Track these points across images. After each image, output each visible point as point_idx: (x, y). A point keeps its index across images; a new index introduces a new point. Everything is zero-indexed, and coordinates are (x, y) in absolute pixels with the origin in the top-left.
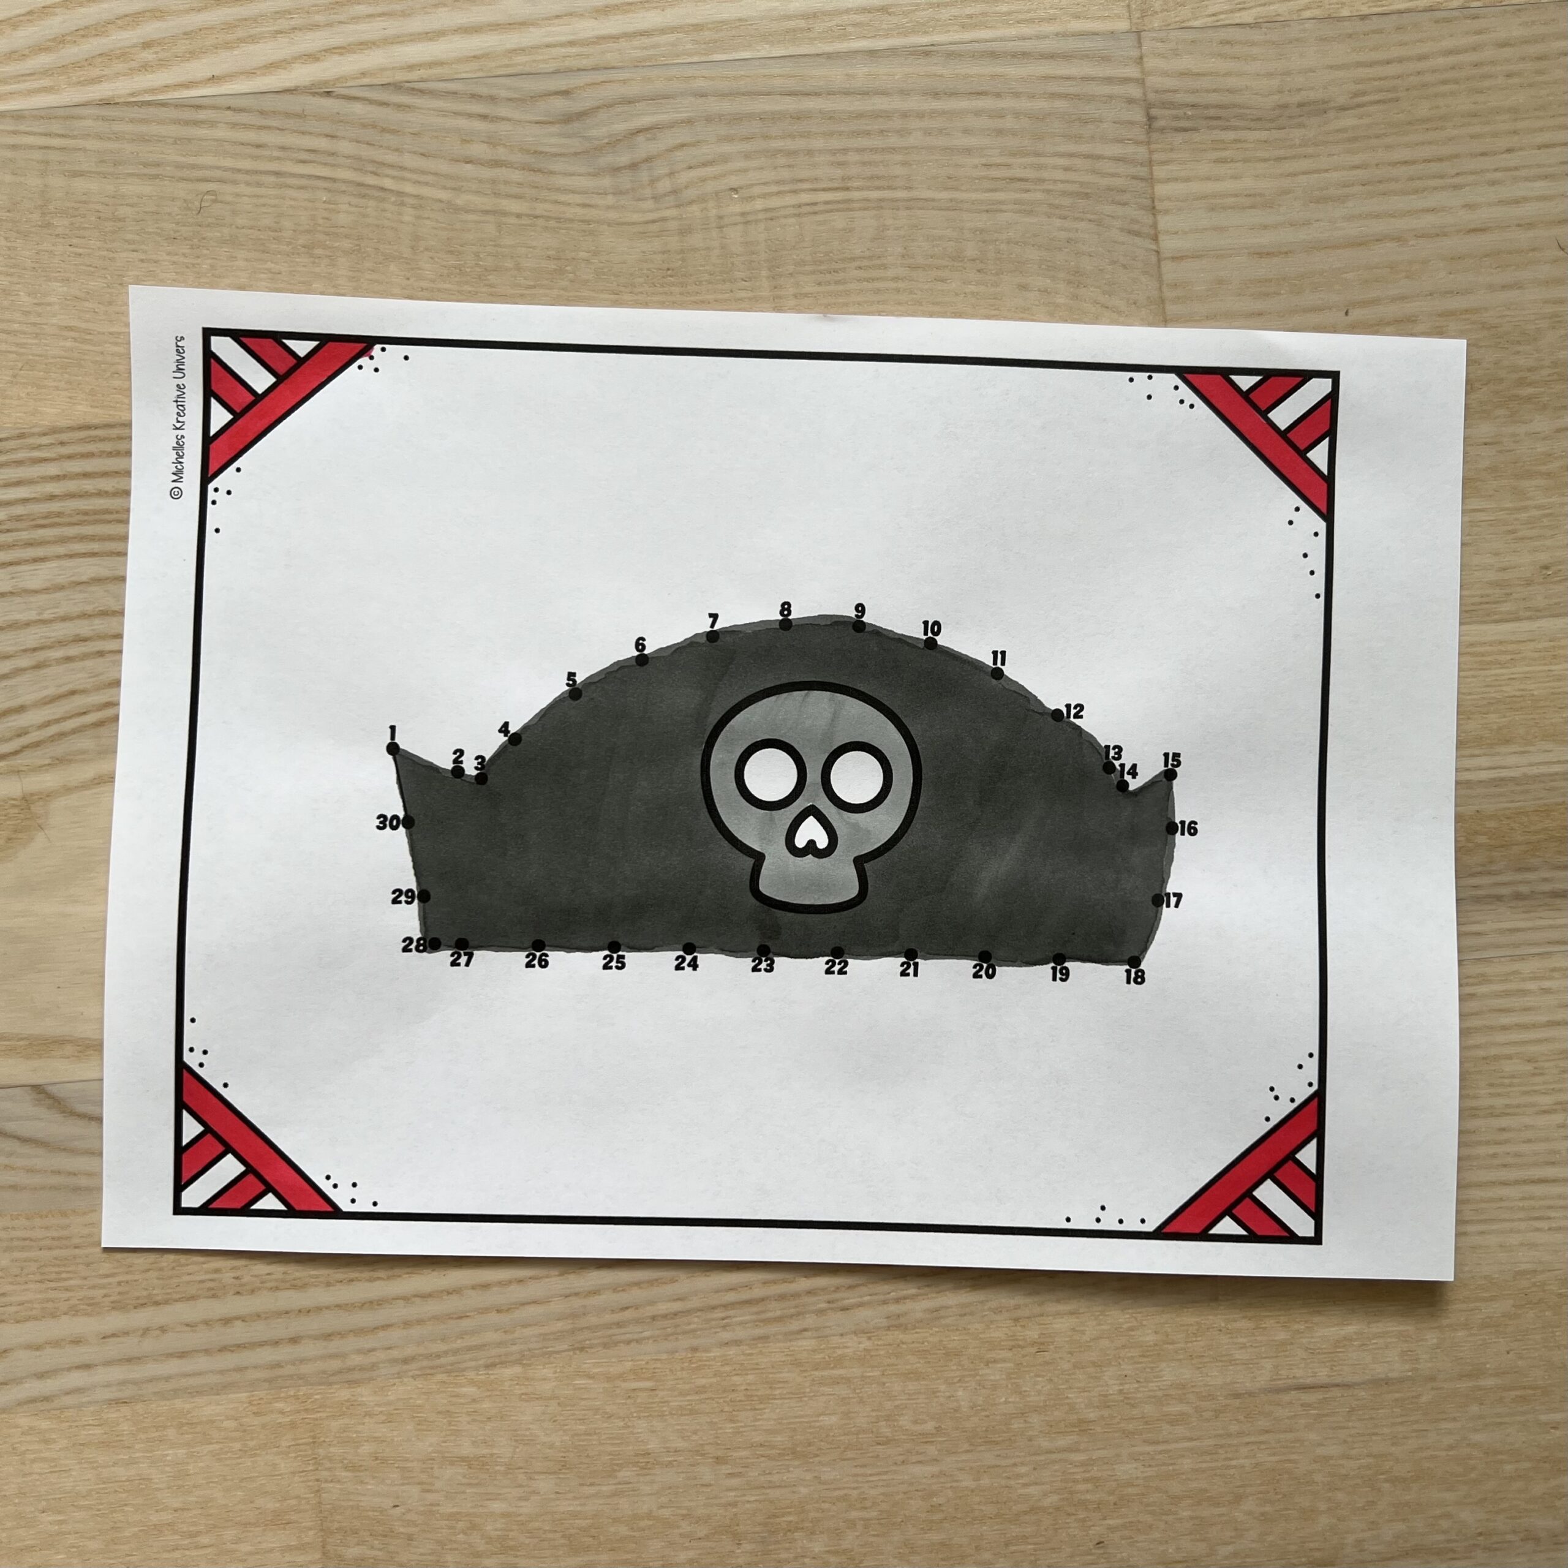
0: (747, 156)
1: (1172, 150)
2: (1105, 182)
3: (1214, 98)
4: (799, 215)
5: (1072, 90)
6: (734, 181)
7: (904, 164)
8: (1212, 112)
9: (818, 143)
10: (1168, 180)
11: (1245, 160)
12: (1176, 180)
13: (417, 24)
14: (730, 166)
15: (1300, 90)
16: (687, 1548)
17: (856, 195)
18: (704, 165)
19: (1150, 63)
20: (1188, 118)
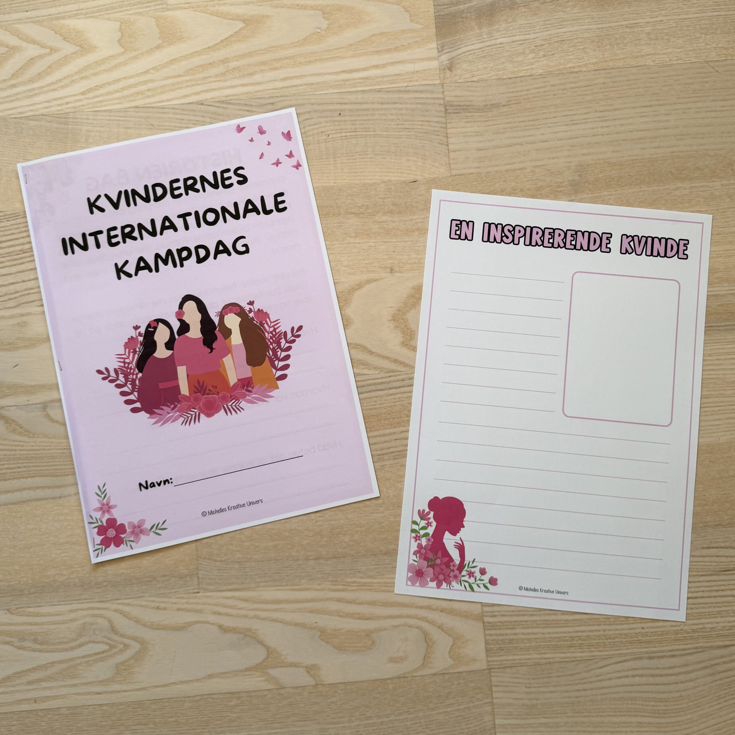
0: (326, 122)
1: (453, 119)
2: (433, 129)
3: (466, 103)
4: (342, 139)
5: (423, 102)
6: (323, 129)
7: (373, 124)
8: (465, 107)
9: (347, 118)
10: (451, 128)
11: (475, 122)
12: (454, 128)
13: (228, 84)
14: (322, 125)
15: (491, 100)
16: (307, 540)
17: (358, 133)
18: (314, 125)
19: (446, 93)
20: (457, 109)
